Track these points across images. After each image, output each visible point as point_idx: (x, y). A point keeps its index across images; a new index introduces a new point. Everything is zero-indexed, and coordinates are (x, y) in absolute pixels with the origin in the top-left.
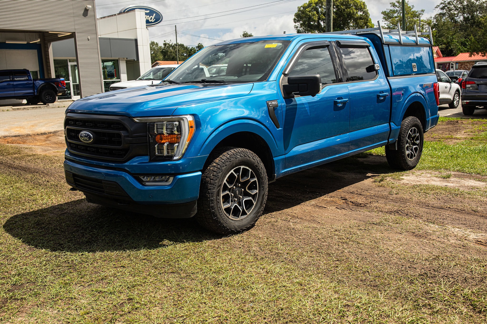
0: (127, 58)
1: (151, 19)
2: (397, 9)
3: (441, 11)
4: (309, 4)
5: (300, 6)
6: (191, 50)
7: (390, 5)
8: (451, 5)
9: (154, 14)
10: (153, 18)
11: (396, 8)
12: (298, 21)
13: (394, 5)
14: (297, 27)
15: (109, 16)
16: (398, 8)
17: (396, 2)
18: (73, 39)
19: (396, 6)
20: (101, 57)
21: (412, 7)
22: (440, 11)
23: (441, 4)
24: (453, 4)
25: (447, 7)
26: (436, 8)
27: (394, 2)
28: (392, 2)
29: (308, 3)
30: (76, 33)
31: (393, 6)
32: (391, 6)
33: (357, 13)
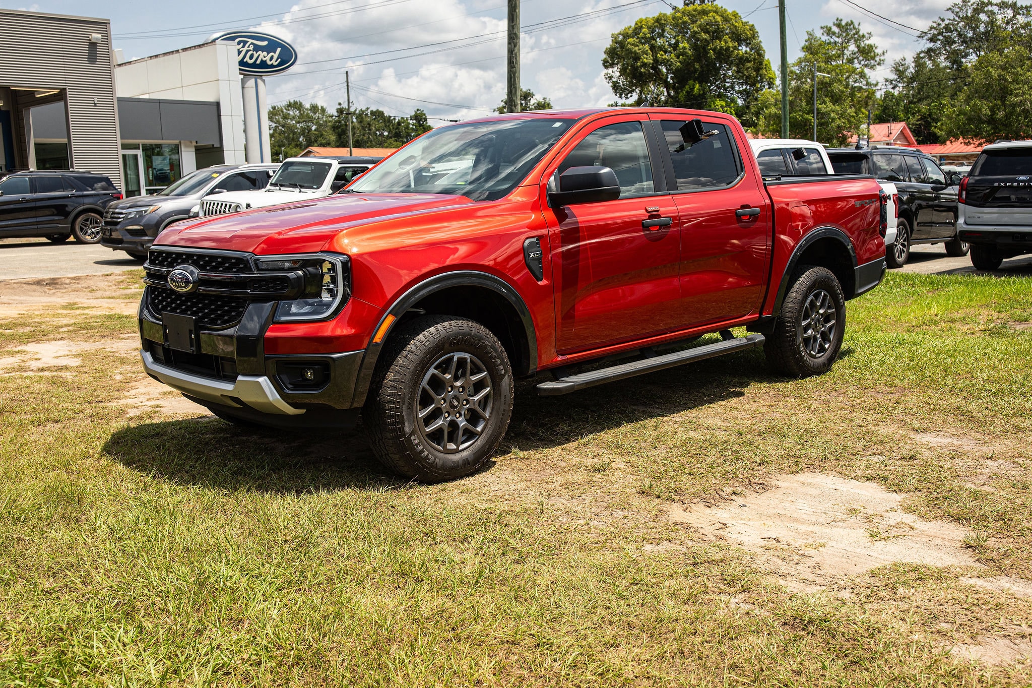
0: (197, 142)
1: (271, 59)
2: (837, 40)
3: (931, 45)
4: (636, 28)
5: (617, 32)
6: (399, 123)
7: (822, 31)
8: (951, 31)
9: (279, 50)
10: (276, 56)
11: (833, 37)
12: (612, 65)
13: (829, 32)
14: (611, 78)
15: (165, 54)
16: (838, 37)
17: (834, 25)
18: (62, 103)
19: (834, 33)
20: (122, 138)
21: (867, 36)
22: (926, 45)
23: (931, 28)
24: (956, 30)
25: (942, 35)
26: (919, 37)
27: (830, 24)
28: (825, 25)
29: (633, 25)
30: (68, 90)
31: (828, 34)
32: (823, 34)
33: (735, 48)
